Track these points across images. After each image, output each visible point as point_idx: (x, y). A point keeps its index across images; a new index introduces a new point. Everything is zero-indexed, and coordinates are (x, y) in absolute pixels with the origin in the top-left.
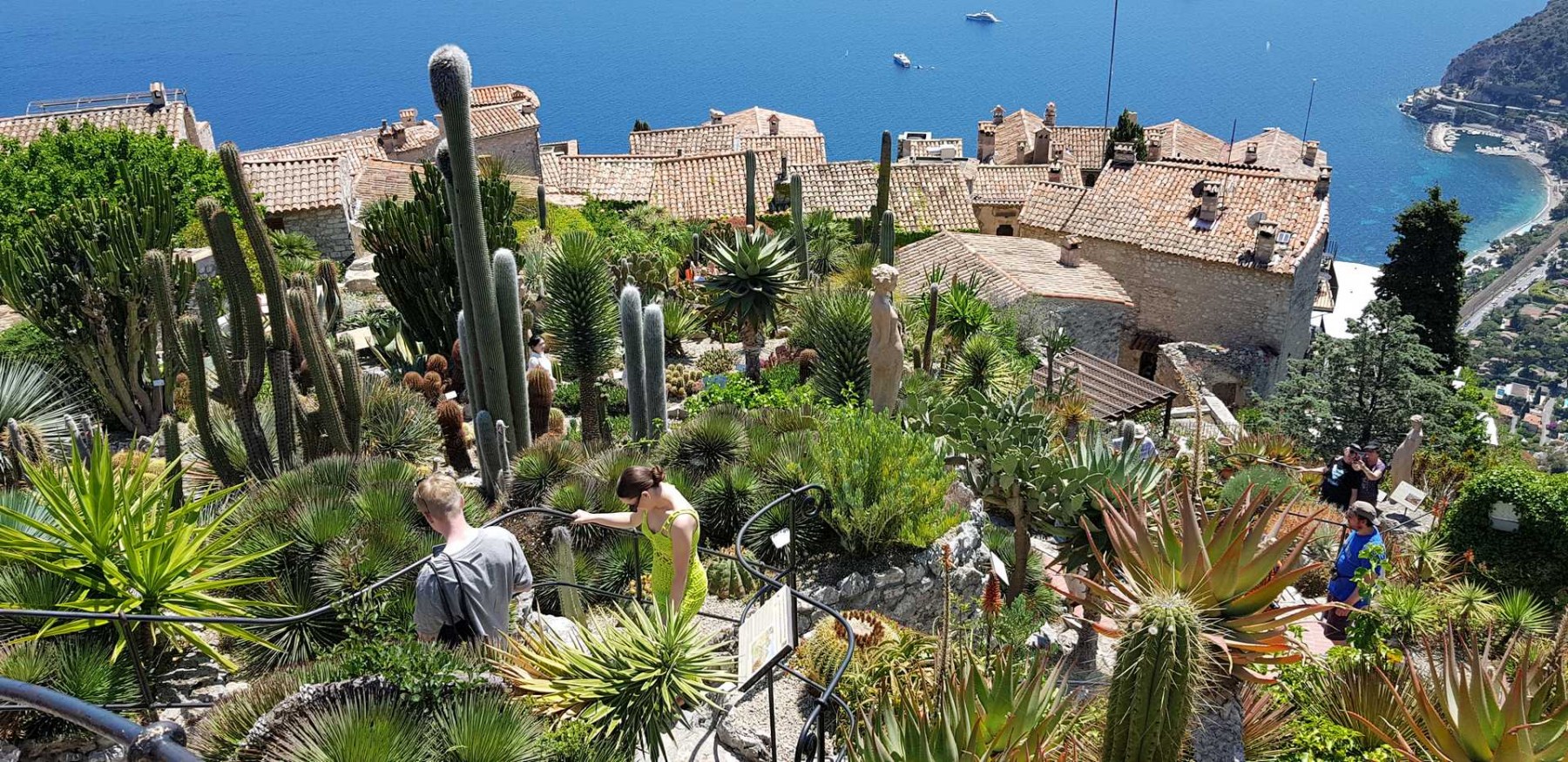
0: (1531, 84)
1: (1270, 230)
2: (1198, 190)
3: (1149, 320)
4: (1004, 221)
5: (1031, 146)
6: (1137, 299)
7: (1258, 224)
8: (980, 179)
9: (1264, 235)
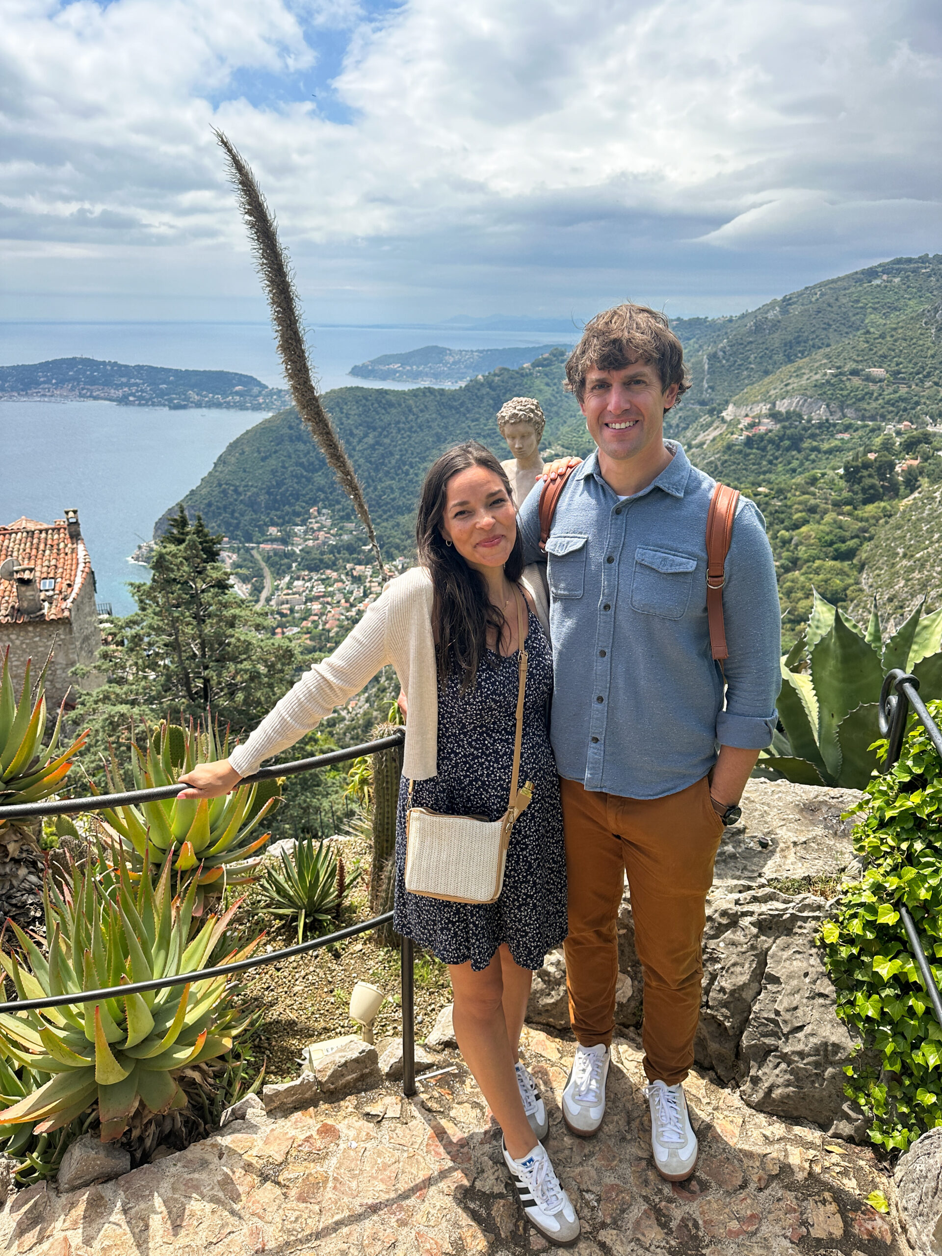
1: (27, 575)
7: (12, 572)
9: (23, 582)
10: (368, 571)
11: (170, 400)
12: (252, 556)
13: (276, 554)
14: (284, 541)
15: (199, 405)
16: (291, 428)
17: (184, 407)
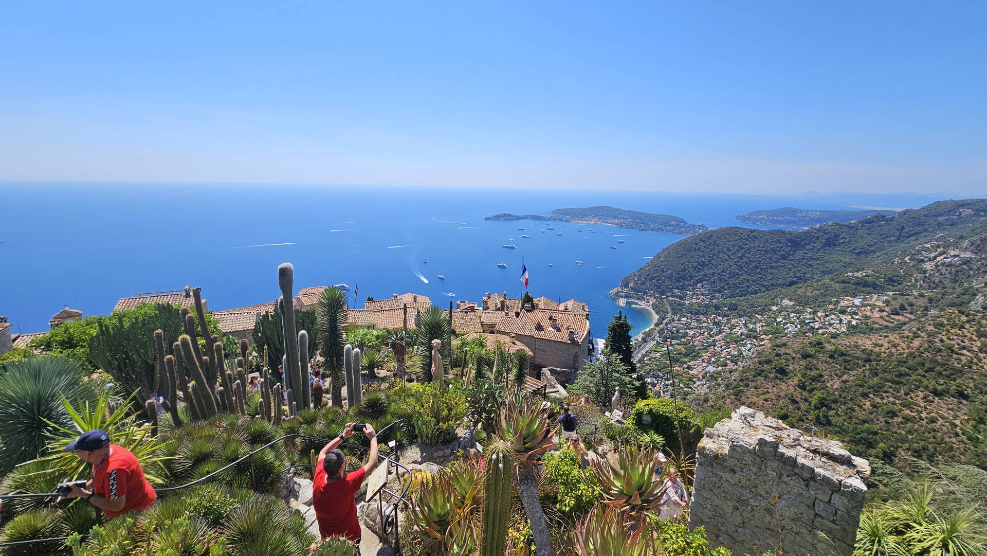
0: (644, 287)
1: (572, 330)
2: (550, 318)
3: (538, 361)
4: (492, 329)
5: (499, 306)
6: (534, 353)
7: (569, 329)
8: (484, 316)
9: (571, 332)
10: (724, 320)
11: (640, 227)
12: (663, 302)
13: (675, 303)
14: (681, 298)
15: (653, 230)
16: (696, 244)
17: (646, 230)
